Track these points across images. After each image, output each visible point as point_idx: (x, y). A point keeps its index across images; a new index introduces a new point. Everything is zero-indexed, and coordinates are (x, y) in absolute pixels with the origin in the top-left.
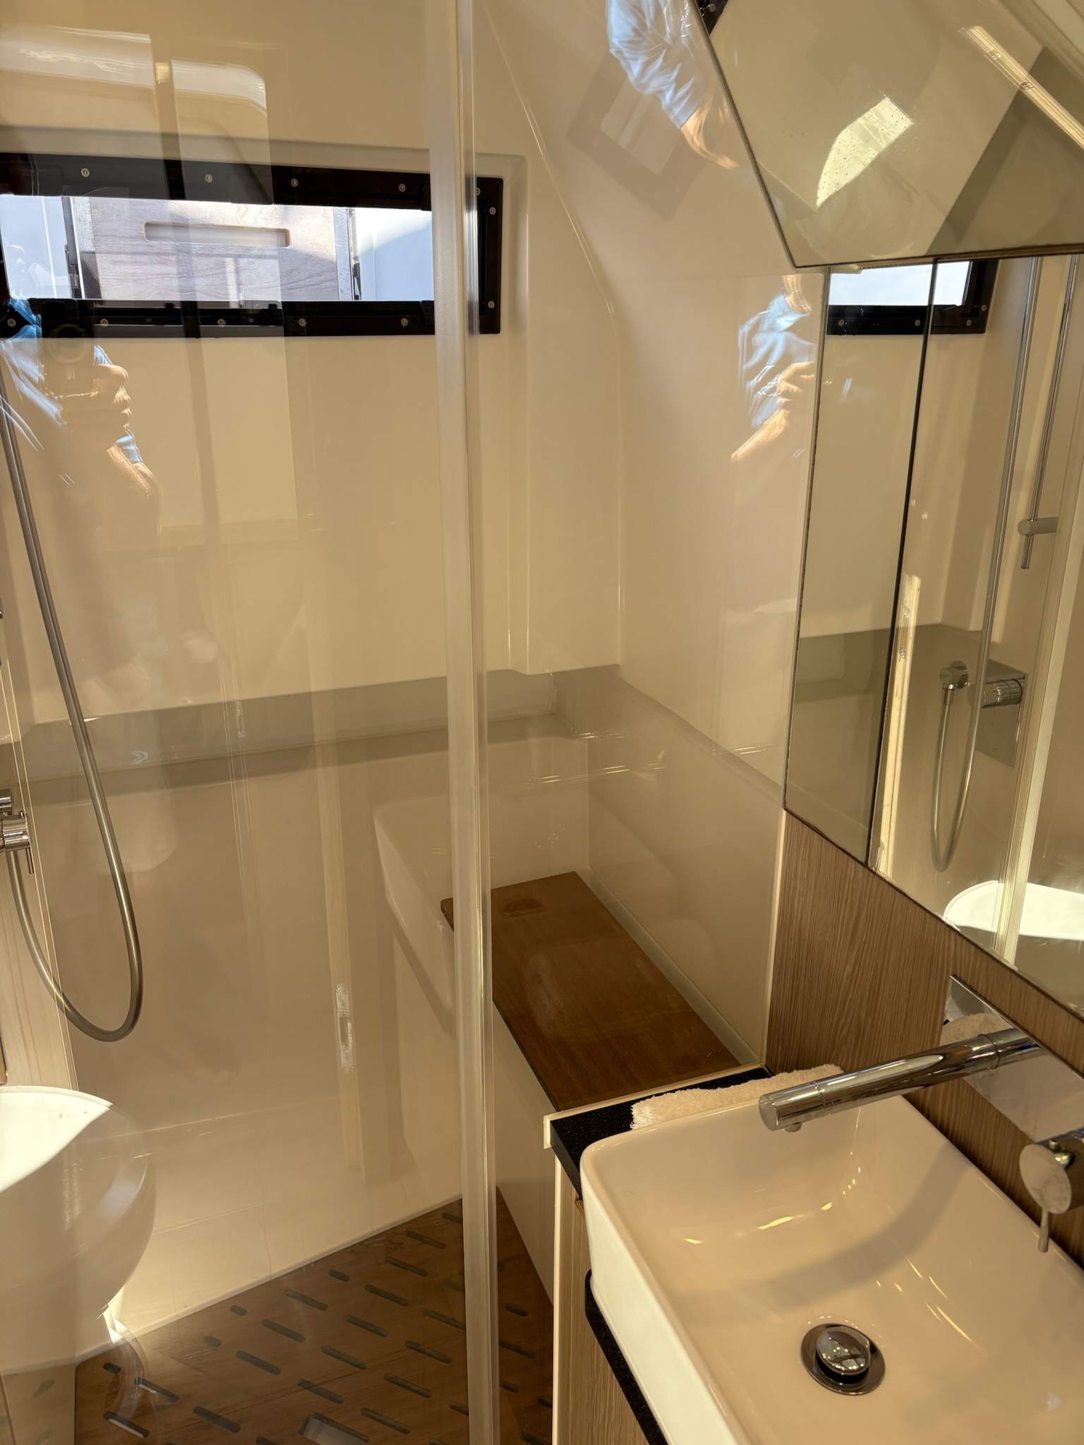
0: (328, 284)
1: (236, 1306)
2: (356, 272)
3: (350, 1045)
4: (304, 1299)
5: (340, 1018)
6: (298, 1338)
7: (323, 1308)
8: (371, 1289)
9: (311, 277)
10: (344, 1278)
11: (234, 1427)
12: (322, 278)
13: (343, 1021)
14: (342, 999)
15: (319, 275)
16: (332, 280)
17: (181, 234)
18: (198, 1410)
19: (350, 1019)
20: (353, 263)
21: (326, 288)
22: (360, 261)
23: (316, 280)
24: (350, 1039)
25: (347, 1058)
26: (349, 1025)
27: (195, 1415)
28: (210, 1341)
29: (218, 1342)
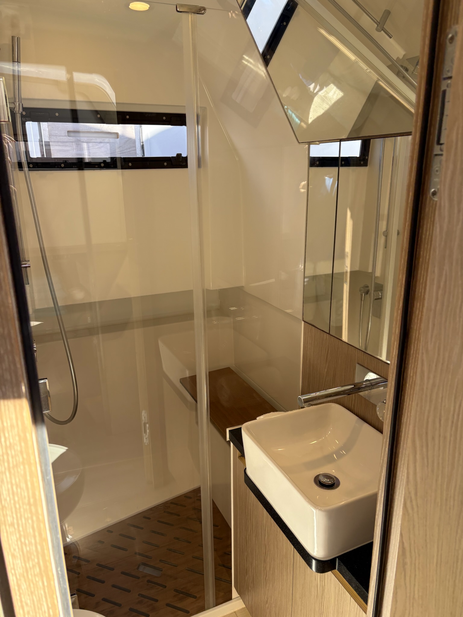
1: (109, 530)
2: (143, 147)
3: (148, 434)
4: (134, 526)
5: (144, 423)
6: (133, 539)
7: (142, 528)
8: (159, 521)
9: (127, 149)
10: (149, 519)
11: (112, 569)
12: (131, 150)
13: (145, 424)
14: (144, 415)
15: (129, 148)
16: (134, 150)
17: (77, 134)
18: (99, 565)
19: (148, 423)
20: (141, 144)
21: (132, 153)
22: (144, 144)
23: (128, 150)
24: (148, 431)
25: (146, 438)
26: (147, 425)
27: (97, 566)
28: (100, 542)
29: (103, 542)
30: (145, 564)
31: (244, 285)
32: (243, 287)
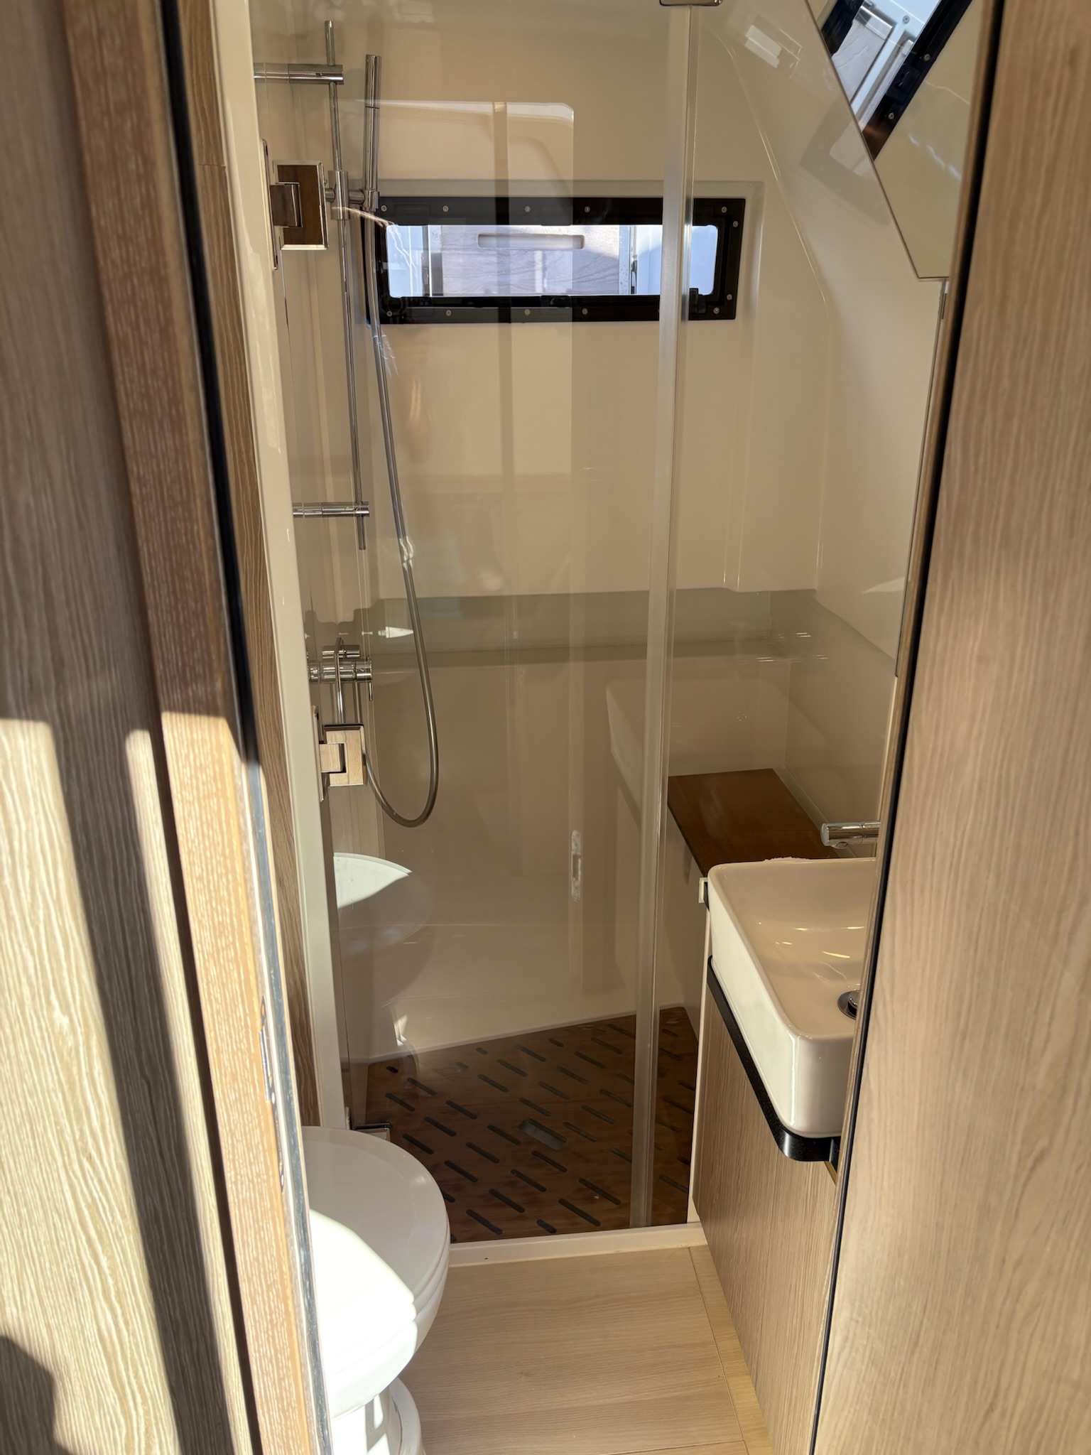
0: (611, 278)
1: (481, 1048)
2: (634, 268)
3: (579, 878)
4: (529, 1052)
5: (574, 856)
6: (523, 1074)
7: (543, 1060)
8: (578, 1054)
9: (598, 272)
10: (560, 1045)
11: (473, 1117)
12: (607, 273)
13: (576, 857)
14: (576, 845)
15: (604, 270)
16: (614, 275)
17: (503, 241)
18: (449, 1103)
19: (580, 857)
20: (632, 260)
21: (609, 281)
22: (638, 259)
23: (601, 275)
24: (580, 872)
25: (576, 888)
26: (580, 861)
27: (447, 1105)
28: (460, 1065)
29: (466, 1067)
30: (534, 1123)
31: (815, 587)
32: (814, 591)
